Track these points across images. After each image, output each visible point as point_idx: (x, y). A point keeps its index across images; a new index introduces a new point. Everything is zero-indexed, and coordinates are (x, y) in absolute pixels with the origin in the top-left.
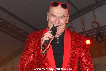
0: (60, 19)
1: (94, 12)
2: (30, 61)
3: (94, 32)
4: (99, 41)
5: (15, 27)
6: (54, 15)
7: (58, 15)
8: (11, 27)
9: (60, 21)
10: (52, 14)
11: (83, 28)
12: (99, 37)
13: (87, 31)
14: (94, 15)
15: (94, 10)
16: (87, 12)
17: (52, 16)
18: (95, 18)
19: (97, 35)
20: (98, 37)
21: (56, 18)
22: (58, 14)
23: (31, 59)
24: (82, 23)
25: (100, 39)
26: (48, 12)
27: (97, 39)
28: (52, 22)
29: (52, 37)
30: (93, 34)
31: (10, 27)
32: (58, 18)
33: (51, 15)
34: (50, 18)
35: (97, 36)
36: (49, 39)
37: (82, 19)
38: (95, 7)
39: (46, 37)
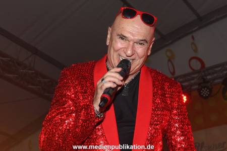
0: (136, 47)
1: (193, 38)
2: (68, 128)
3: (193, 79)
4: (204, 95)
5: (33, 72)
6: (124, 36)
7: (132, 38)
8: (24, 71)
9: (137, 50)
10: (120, 34)
11: (172, 71)
12: (204, 88)
13: (180, 77)
14: (193, 43)
15: (194, 34)
16: (180, 38)
17: (119, 37)
18: (196, 51)
19: (199, 84)
20: (201, 89)
21: (128, 42)
22: (133, 35)
23: (70, 124)
24: (169, 60)
25: (205, 92)
26: (111, 27)
27: (200, 93)
28: (118, 50)
29: (122, 81)
30: (193, 82)
31: (22, 71)
32: (131, 43)
33: (118, 35)
34: (116, 41)
35: (200, 87)
36: (115, 86)
37: (169, 54)
38: (196, 28)
39: (110, 81)
